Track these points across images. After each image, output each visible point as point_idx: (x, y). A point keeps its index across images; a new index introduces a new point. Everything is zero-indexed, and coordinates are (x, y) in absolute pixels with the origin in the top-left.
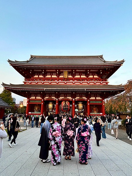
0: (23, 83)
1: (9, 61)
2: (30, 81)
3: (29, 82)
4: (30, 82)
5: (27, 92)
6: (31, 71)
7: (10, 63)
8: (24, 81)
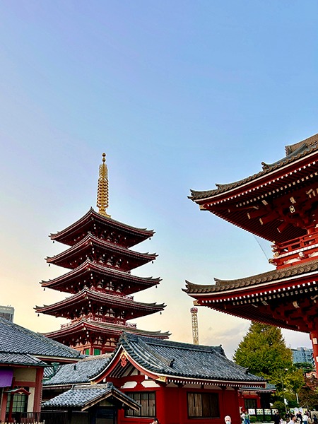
0: (274, 267)
1: (196, 196)
2: (298, 247)
3: (296, 255)
4: (301, 255)
5: (295, 305)
6: (291, 204)
7: (199, 203)
8: (273, 256)
